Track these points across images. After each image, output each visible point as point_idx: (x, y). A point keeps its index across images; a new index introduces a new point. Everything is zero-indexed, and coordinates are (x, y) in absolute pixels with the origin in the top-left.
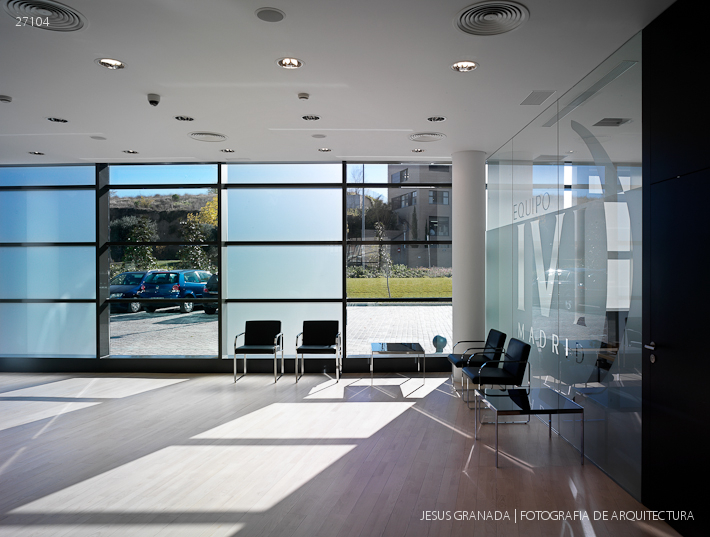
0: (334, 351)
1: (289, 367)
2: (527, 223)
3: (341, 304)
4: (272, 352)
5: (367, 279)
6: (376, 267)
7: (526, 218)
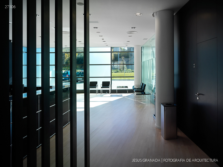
0: (109, 88)
1: (99, 92)
2: (148, 60)
3: (110, 78)
4: (96, 88)
5: (119, 73)
6: (122, 70)
7: (148, 59)
